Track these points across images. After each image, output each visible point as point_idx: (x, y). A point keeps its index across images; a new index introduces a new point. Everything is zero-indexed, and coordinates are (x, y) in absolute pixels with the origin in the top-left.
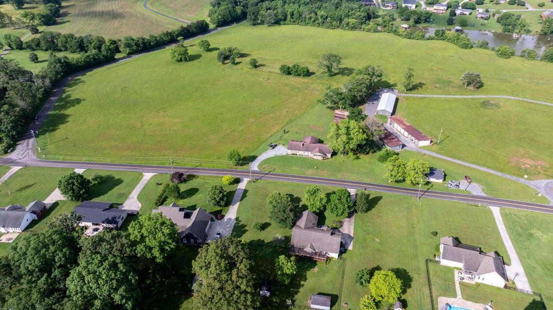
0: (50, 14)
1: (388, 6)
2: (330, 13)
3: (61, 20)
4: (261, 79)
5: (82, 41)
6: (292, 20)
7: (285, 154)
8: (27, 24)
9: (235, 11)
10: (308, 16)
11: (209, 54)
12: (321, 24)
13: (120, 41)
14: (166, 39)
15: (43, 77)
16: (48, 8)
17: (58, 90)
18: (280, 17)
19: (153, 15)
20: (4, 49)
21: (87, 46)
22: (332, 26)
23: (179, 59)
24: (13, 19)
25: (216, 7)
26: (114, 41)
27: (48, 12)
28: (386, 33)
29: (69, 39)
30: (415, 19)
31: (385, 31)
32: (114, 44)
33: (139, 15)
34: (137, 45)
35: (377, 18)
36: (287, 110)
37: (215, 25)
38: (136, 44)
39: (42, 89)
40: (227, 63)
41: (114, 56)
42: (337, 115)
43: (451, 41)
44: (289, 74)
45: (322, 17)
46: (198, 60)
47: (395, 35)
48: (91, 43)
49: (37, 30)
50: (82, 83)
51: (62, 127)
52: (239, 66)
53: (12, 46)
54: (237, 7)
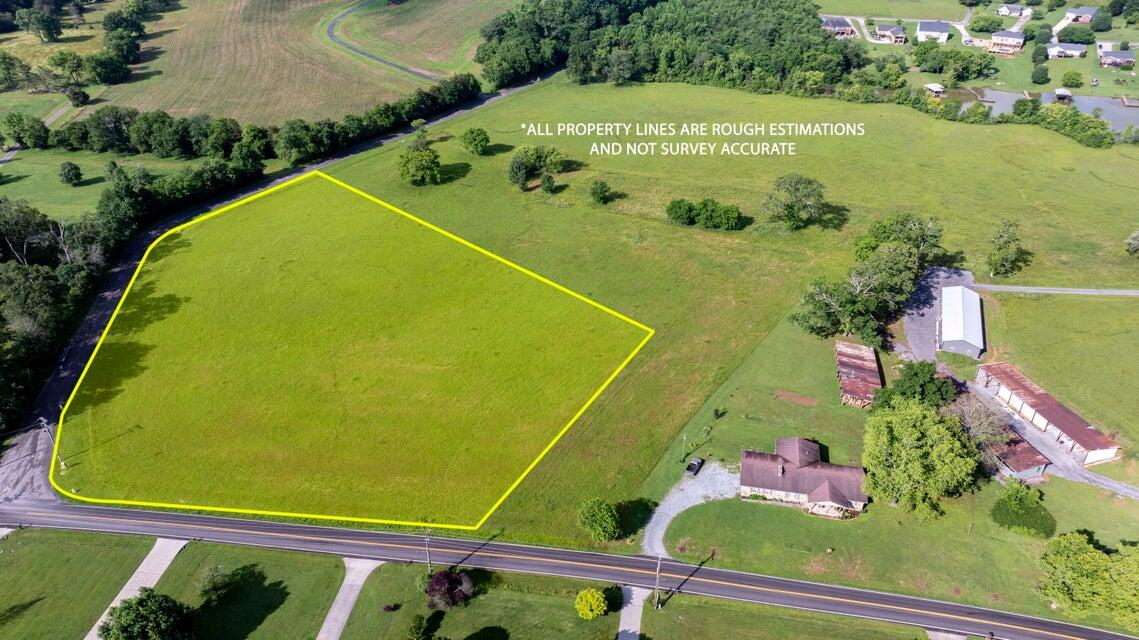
0: (115, 58)
1: (884, 36)
2: (759, 56)
3: (143, 68)
4: (624, 239)
5: (186, 130)
6: (670, 72)
7: (731, 495)
8: (64, 81)
9: (538, 50)
10: (708, 64)
11: (487, 162)
12: (738, 82)
13: (276, 130)
14: (383, 122)
15: (88, 240)
16: (114, 41)
17: (124, 267)
18: (643, 63)
19: (350, 56)
20: (5, 147)
21: (198, 142)
22: (765, 86)
23: (419, 178)
24: (34, 70)
25: (494, 41)
26: (260, 131)
27: (113, 53)
28: (893, 105)
29: (155, 126)
30: (956, 70)
31: (890, 101)
32: (260, 138)
33: (317, 56)
34: (316, 140)
35: (864, 66)
36: (706, 338)
37: (493, 84)
38: (314, 140)
39: (83, 273)
40: (534, 188)
41: (261, 171)
42: (845, 359)
43: (1055, 127)
44: (692, 222)
45: (740, 65)
46: (463, 180)
47: (916, 111)
48: (206, 136)
49: (86, 97)
50: (184, 249)
51: (128, 385)
52: (563, 196)
53: (24, 140)
54: (542, 41)
